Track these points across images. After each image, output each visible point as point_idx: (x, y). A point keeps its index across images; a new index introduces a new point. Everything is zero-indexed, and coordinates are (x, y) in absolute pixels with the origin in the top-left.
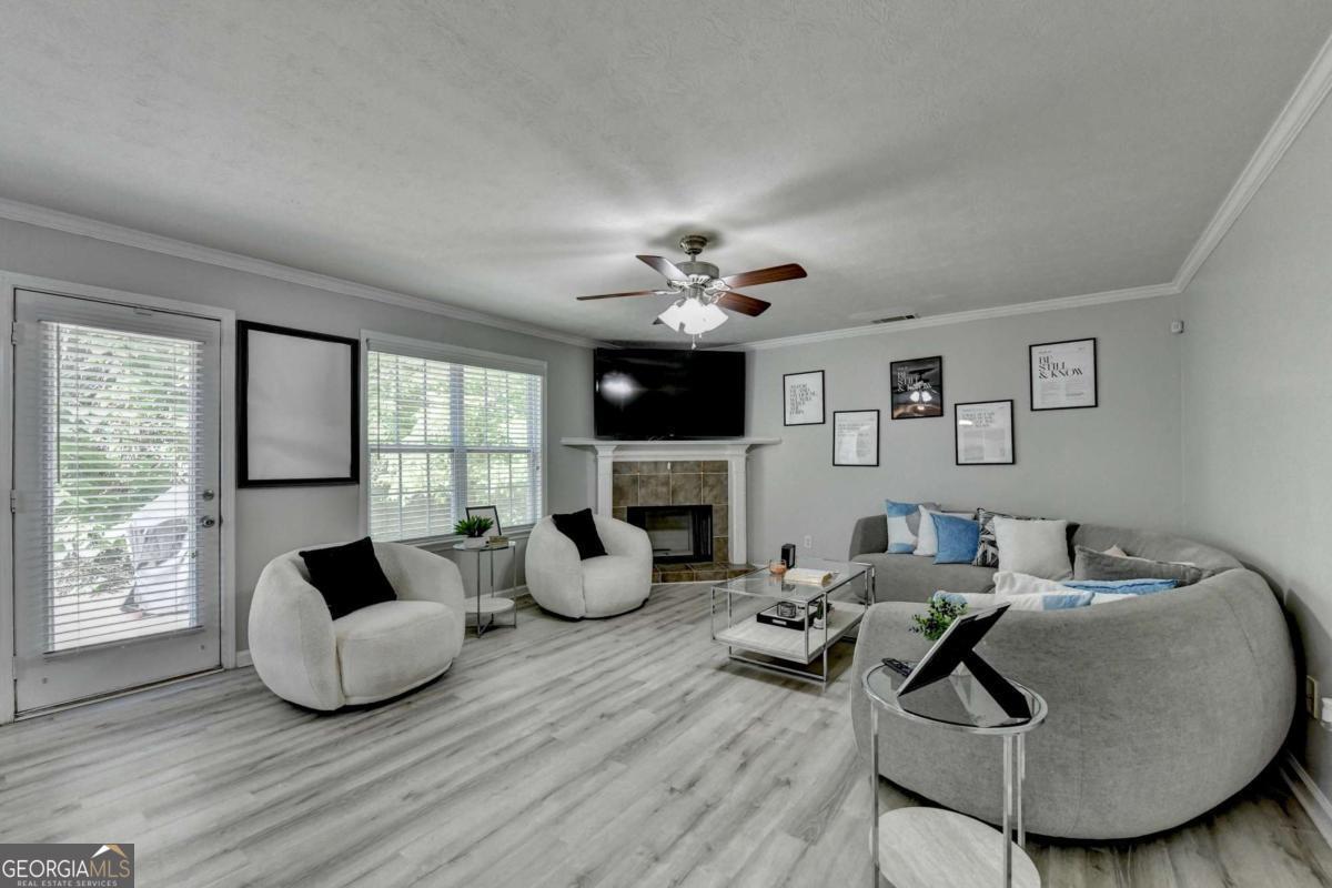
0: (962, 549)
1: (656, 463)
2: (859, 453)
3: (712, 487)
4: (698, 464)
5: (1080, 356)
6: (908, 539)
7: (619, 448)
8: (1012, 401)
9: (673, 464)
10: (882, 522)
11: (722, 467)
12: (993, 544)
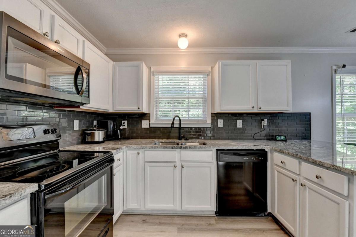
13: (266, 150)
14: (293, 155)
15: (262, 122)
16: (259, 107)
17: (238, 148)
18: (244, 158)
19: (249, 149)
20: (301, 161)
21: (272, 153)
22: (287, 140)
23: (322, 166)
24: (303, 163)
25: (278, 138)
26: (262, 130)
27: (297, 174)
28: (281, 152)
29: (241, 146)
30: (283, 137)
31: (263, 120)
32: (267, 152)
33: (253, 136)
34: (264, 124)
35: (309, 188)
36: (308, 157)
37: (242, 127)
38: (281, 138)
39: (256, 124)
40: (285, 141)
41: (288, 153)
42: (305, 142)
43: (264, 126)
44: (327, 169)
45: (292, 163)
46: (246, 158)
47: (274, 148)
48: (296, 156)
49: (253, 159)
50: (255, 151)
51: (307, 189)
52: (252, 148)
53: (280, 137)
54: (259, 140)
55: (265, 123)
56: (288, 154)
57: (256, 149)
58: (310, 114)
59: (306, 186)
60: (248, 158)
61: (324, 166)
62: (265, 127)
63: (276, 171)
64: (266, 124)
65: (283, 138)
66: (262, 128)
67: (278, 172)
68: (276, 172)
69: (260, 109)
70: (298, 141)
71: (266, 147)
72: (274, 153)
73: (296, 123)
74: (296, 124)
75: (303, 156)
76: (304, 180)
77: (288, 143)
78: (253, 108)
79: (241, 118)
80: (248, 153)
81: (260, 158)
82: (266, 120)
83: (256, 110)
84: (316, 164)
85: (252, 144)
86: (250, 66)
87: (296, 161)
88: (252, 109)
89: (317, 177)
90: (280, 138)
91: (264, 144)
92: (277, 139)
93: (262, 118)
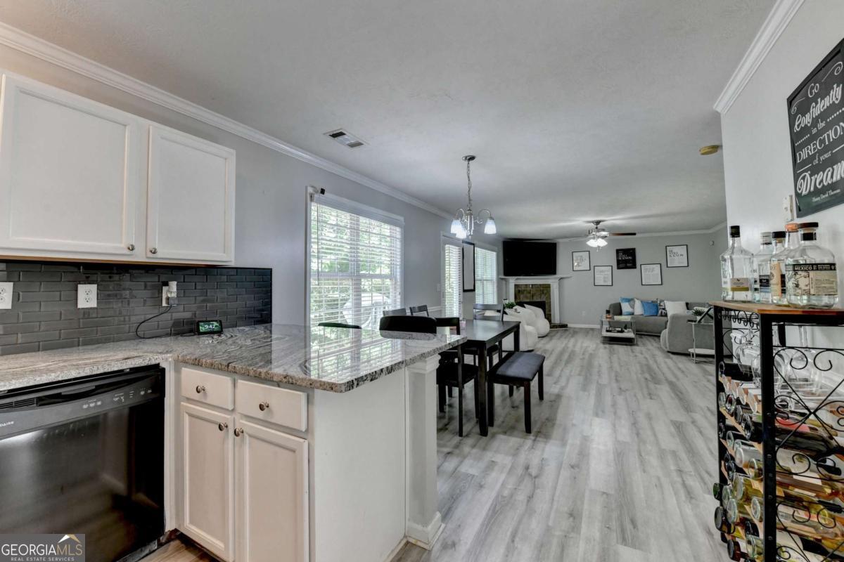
0: (653, 311)
1: (526, 285)
2: (605, 281)
3: (546, 294)
4: (540, 285)
5: (682, 250)
6: (630, 310)
7: (517, 279)
8: (660, 264)
9: (532, 285)
10: (619, 305)
11: (548, 286)
12: (664, 309)
13: (163, 365)
14: (220, 367)
15: (165, 289)
16: (150, 247)
17: (60, 379)
18: (85, 407)
19: (105, 373)
20: (236, 377)
21: (178, 371)
22: (224, 330)
23: (271, 381)
24: (239, 381)
25: (202, 329)
26: (162, 310)
27: (228, 410)
28: (197, 363)
29: (77, 367)
30: (215, 324)
31: (166, 284)
32: (164, 369)
33: (133, 329)
34: (169, 295)
35: (250, 436)
36: (248, 368)
37: (95, 306)
38: (211, 326)
39: (145, 294)
40: (219, 333)
41: (212, 365)
42: (260, 330)
43: (168, 299)
44: (279, 386)
45: (219, 385)
46: (92, 405)
47: (183, 356)
48: (225, 368)
49: (120, 400)
50: (128, 374)
51: (247, 438)
52: (116, 369)
53: (209, 325)
54: (154, 339)
55: (171, 291)
56: (212, 367)
57: (131, 369)
58: (271, 270)
59: (245, 433)
60: (99, 403)
61: (273, 381)
62: (171, 302)
63: (187, 415)
64: (174, 295)
65: (216, 326)
66: (164, 304)
67: (191, 415)
68: (187, 418)
69: (154, 253)
70: (247, 329)
71: (160, 356)
72: (183, 368)
73: (244, 290)
74: (244, 293)
75: (239, 366)
76: (242, 419)
77: (223, 337)
78: (132, 248)
79: (94, 278)
80: (98, 387)
81: (142, 393)
82: (173, 285)
83: (140, 257)
84: (261, 378)
85: (121, 355)
86: (127, 127)
87: (225, 381)
88: (127, 252)
89: (261, 407)
90: (207, 326)
91: (161, 349)
92: (201, 331)
93: (163, 279)
